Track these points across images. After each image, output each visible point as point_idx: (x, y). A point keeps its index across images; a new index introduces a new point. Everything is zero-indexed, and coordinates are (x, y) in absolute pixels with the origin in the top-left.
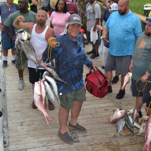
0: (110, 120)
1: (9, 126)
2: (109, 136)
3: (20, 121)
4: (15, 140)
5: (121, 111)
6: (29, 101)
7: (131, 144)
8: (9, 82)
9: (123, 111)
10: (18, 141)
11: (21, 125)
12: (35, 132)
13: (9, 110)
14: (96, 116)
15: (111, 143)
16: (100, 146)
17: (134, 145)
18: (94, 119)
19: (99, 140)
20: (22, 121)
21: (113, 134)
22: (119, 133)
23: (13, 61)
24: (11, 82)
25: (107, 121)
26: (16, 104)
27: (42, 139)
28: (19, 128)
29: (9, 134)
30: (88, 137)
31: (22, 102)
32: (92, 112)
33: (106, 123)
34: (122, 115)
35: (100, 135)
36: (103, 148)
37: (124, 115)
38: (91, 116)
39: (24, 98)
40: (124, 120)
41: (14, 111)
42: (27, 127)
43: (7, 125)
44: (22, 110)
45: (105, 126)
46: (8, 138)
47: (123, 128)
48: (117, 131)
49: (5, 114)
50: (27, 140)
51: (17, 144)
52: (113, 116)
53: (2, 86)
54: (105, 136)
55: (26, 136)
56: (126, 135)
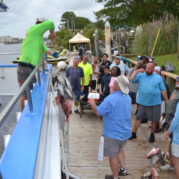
0: (146, 155)
1: (69, 152)
2: (144, 166)
3: (77, 150)
4: (73, 160)
5: (156, 149)
6: (85, 138)
7: (161, 173)
8: (71, 125)
9: (158, 149)
10: (75, 161)
11: (78, 152)
12: (88, 157)
13: (70, 142)
14: (136, 153)
15: (145, 170)
16: (136, 171)
17: (163, 174)
18: (134, 154)
19: (136, 168)
20: (79, 150)
21: (148, 165)
22: (153, 165)
23: (76, 111)
24: (73, 125)
25: (144, 156)
26: (76, 139)
27: (93, 162)
28: (77, 154)
29: (69, 157)
30: (128, 165)
31: (80, 138)
32: (133, 150)
33: (144, 158)
34: (156, 152)
35: (137, 165)
36: (138, 173)
37: (158, 152)
38: (132, 152)
39: (82, 136)
40: (158, 156)
41: (73, 144)
42: (82, 154)
43: (68, 151)
44: (79, 143)
45: (143, 159)
46: (68, 158)
47: (157, 162)
48: (151, 164)
49: (67, 145)
50: (82, 161)
51: (74, 163)
52: (149, 153)
53: (66, 127)
54: (141, 166)
55: (81, 159)
56: (158, 167)
